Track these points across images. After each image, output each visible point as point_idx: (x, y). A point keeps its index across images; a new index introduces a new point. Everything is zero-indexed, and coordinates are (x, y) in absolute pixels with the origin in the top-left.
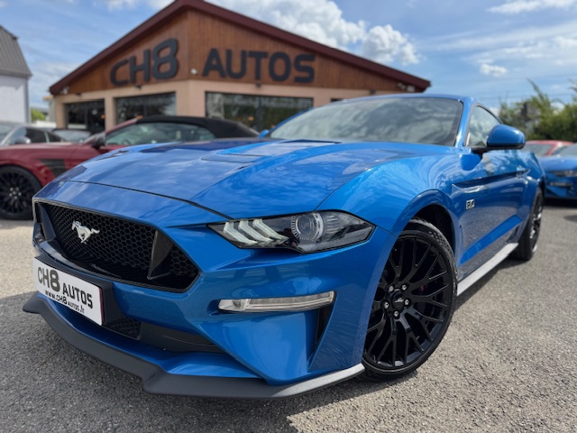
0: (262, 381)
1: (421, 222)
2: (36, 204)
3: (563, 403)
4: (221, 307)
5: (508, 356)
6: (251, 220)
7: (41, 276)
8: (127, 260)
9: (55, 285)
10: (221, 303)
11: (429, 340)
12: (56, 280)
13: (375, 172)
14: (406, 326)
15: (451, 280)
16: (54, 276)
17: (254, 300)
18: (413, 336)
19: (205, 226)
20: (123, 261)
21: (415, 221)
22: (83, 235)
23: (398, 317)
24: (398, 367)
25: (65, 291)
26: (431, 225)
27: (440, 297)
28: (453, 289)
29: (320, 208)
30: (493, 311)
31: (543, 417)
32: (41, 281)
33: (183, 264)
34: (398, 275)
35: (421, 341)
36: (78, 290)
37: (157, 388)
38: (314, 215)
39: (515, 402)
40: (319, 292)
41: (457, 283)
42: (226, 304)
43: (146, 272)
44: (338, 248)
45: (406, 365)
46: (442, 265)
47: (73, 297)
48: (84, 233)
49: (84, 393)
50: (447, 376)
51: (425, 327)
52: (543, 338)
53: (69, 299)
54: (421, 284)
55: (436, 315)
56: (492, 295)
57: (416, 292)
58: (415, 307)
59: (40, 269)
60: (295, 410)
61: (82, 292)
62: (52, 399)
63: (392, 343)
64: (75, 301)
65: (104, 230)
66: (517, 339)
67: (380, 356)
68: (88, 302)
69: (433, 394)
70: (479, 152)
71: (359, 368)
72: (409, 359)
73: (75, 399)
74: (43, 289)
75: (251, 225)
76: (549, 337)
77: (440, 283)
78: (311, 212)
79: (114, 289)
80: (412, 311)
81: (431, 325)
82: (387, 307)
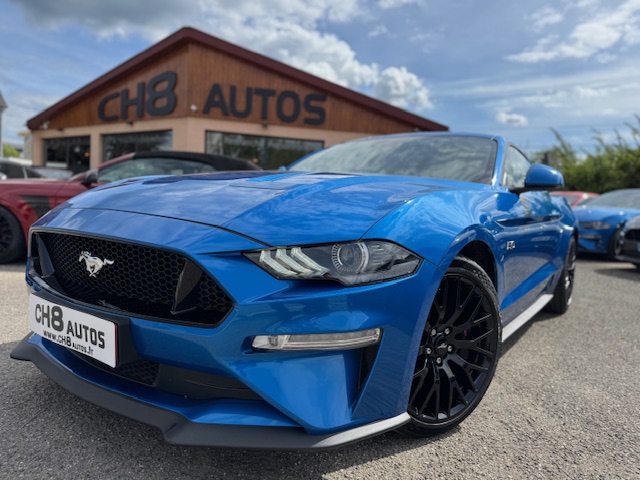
0: (301, 430)
1: (465, 259)
2: (33, 235)
3: (620, 459)
4: (255, 346)
5: (555, 411)
6: (289, 249)
7: (39, 314)
8: (146, 294)
9: (57, 323)
10: (256, 340)
11: (473, 391)
12: (59, 318)
13: (416, 205)
14: (450, 374)
15: (496, 325)
16: (57, 314)
17: (293, 337)
18: (458, 386)
19: (239, 254)
20: (140, 296)
21: (459, 258)
22: (93, 267)
23: (441, 364)
24: (442, 420)
25: (70, 330)
26: (474, 264)
27: (483, 343)
28: (497, 334)
29: (365, 237)
30: (533, 365)
31: (601, 473)
32: (38, 321)
33: (213, 297)
34: (442, 316)
35: (465, 392)
36: (86, 328)
37: (180, 438)
38: (359, 244)
39: (569, 458)
40: (364, 328)
41: (502, 327)
42: (261, 342)
43: (170, 306)
44: (385, 280)
45: (449, 418)
46: (487, 307)
47: (80, 337)
48: (94, 264)
49: (84, 451)
50: (493, 432)
51: (469, 374)
52: (590, 392)
53: (74, 340)
54: (465, 328)
55: (480, 363)
56: (530, 349)
57: (459, 337)
58: (459, 353)
59: (38, 306)
60: (331, 468)
61: (92, 330)
62: (47, 458)
63: (435, 392)
64: (81, 342)
65: (120, 260)
66: (563, 393)
67: (422, 408)
68: (99, 342)
69: (480, 450)
70: (517, 192)
71: (404, 417)
72: (453, 412)
73: (75, 459)
74: (42, 329)
75: (289, 254)
76: (595, 391)
77: (483, 327)
78: (355, 241)
79: (130, 326)
80: (456, 359)
81: (476, 374)
82: (429, 353)
